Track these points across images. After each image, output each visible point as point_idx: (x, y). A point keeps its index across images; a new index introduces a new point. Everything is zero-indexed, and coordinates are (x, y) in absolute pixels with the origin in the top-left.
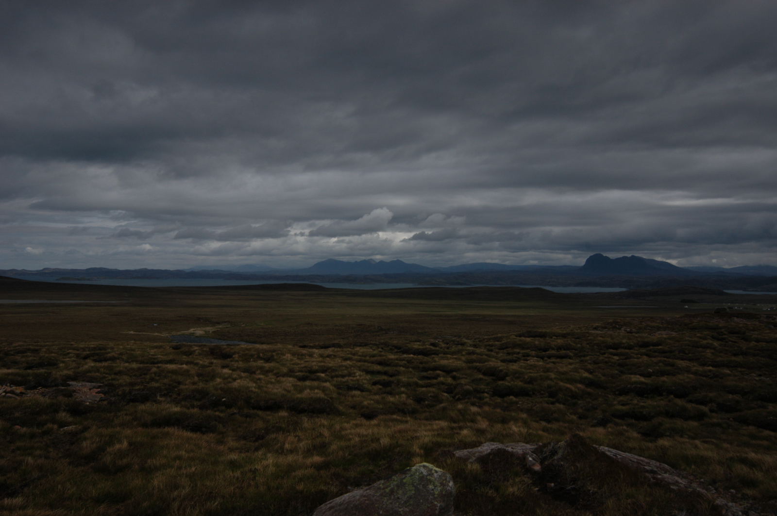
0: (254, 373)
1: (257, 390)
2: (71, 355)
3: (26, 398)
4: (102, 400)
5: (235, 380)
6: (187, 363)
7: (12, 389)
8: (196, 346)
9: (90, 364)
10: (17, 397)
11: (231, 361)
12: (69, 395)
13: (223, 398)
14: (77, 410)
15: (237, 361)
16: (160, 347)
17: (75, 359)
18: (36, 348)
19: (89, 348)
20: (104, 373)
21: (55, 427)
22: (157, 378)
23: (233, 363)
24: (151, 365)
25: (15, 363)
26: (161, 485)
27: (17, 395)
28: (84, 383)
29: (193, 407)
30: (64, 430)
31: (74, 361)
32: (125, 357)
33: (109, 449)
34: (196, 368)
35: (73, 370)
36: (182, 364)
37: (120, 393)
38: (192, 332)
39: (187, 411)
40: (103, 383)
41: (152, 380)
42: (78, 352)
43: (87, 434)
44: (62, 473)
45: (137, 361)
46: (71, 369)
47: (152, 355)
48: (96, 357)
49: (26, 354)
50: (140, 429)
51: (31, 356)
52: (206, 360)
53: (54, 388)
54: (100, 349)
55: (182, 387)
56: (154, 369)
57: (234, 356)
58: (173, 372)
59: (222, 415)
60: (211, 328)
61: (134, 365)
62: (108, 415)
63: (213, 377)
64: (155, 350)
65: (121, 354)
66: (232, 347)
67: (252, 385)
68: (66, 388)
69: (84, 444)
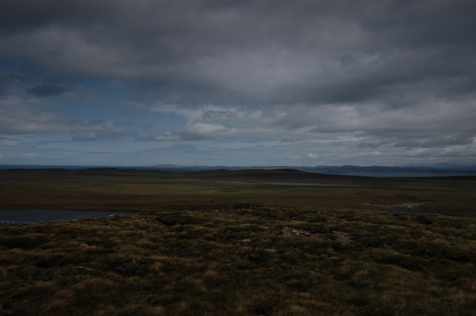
0: (448, 235)
1: (450, 246)
2: (334, 216)
3: (311, 238)
4: (352, 243)
5: (435, 238)
6: (403, 225)
7: (303, 232)
8: (409, 215)
9: (344, 222)
10: (306, 237)
11: (432, 226)
12: (333, 238)
13: (427, 250)
14: (338, 248)
15: (436, 226)
16: (386, 214)
17: (336, 218)
18: (316, 210)
19: (344, 212)
20: (353, 228)
21: (326, 256)
22: (384, 233)
23: (433, 227)
24: (380, 225)
25: (305, 218)
26: (388, 300)
27: (306, 236)
28: (341, 233)
29: (407, 253)
30: (331, 258)
31: (336, 219)
32: (364, 219)
33: (356, 273)
34: (409, 229)
35: (335, 225)
36: (400, 226)
37: (362, 240)
38: (405, 206)
39: (403, 255)
40: (352, 233)
41: (381, 234)
42: (338, 214)
43: (343, 262)
44: (330, 283)
45: (371, 222)
46: (334, 224)
47: (381, 219)
48: (348, 218)
49: (310, 214)
50: (374, 263)
51: (312, 215)
52: (415, 224)
53: (325, 234)
54: (350, 213)
55: (399, 240)
56: (382, 228)
57: (434, 223)
58: (394, 230)
59: (426, 260)
60: (417, 204)
61: (370, 224)
62: (355, 252)
63: (420, 235)
64: (383, 216)
65: (362, 217)
66: (432, 217)
67: (447, 243)
68: (331, 234)
69: (342, 268)
